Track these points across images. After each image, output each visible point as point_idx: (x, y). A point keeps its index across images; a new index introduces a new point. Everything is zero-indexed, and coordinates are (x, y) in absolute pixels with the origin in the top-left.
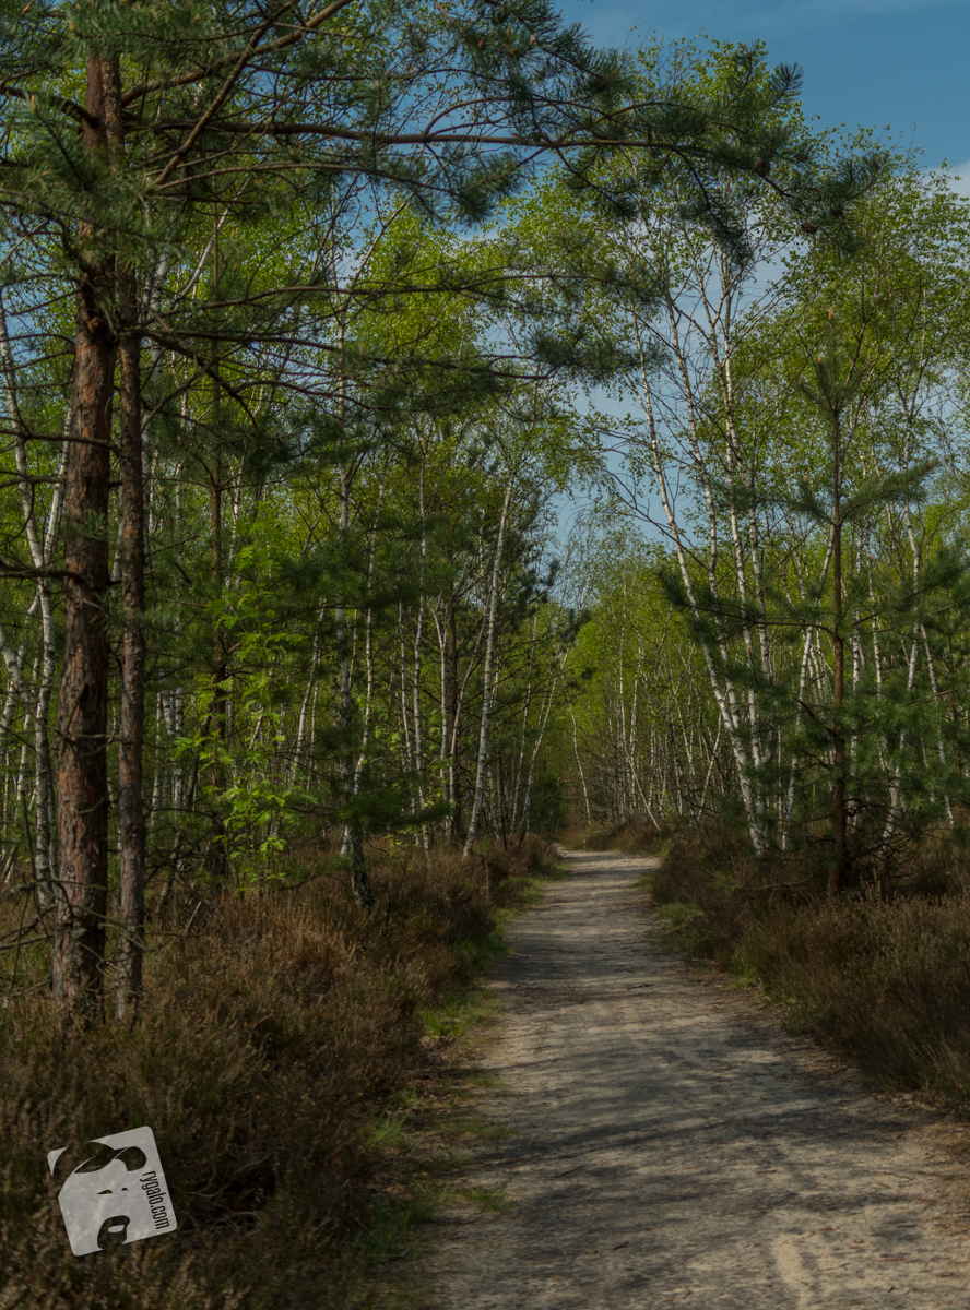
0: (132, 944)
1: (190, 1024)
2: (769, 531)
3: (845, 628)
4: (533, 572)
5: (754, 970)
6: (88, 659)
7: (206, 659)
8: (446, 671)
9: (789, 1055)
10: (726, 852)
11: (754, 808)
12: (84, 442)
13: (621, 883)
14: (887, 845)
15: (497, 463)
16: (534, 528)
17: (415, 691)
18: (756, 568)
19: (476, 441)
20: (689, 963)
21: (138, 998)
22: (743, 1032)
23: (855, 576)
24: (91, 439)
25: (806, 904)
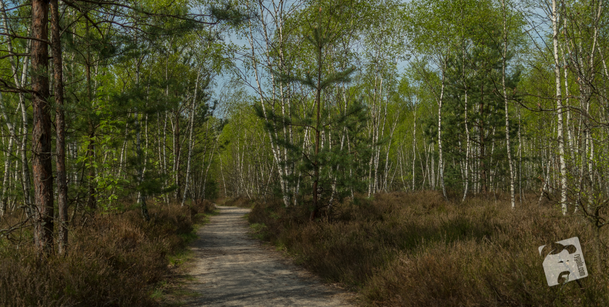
0: (63, 228)
1: (86, 255)
2: (294, 93)
3: (320, 127)
4: (207, 105)
5: (283, 245)
6: (43, 124)
7: (86, 130)
8: (175, 140)
9: (295, 272)
10: (275, 205)
11: (285, 190)
12: (37, 40)
13: (238, 217)
14: (331, 204)
15: (194, 63)
16: (208, 88)
17: (164, 146)
18: (289, 105)
19: (187, 54)
20: (261, 242)
21: (66, 246)
22: (280, 265)
23: (325, 109)
24: (40, 39)
25: (302, 223)
